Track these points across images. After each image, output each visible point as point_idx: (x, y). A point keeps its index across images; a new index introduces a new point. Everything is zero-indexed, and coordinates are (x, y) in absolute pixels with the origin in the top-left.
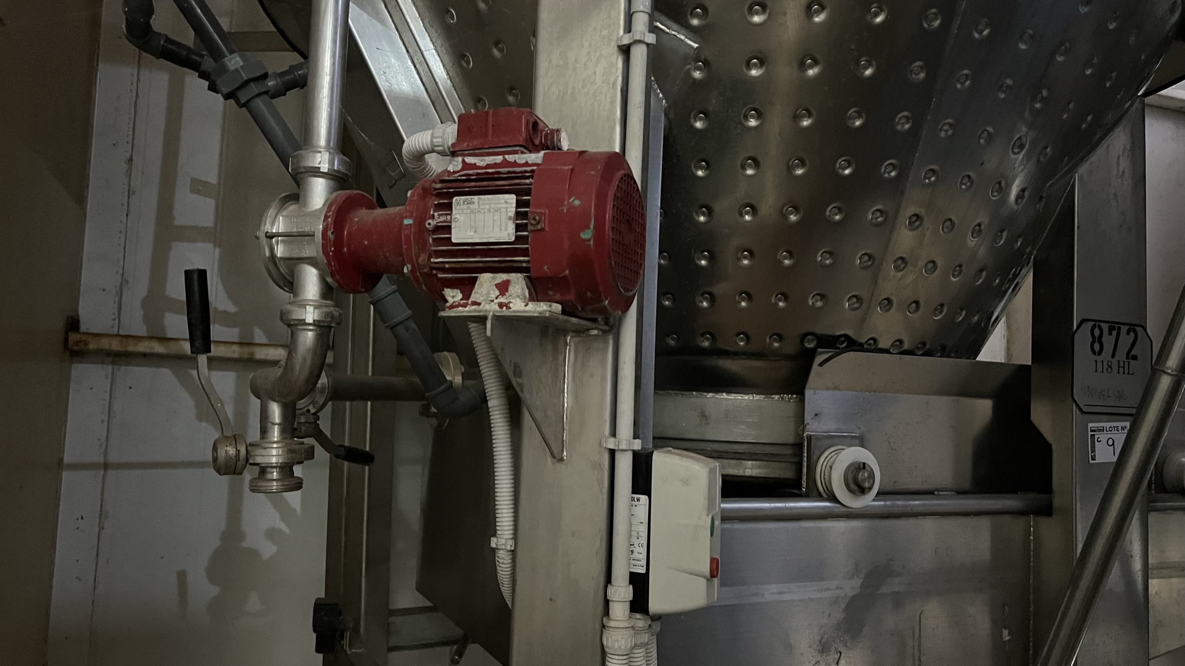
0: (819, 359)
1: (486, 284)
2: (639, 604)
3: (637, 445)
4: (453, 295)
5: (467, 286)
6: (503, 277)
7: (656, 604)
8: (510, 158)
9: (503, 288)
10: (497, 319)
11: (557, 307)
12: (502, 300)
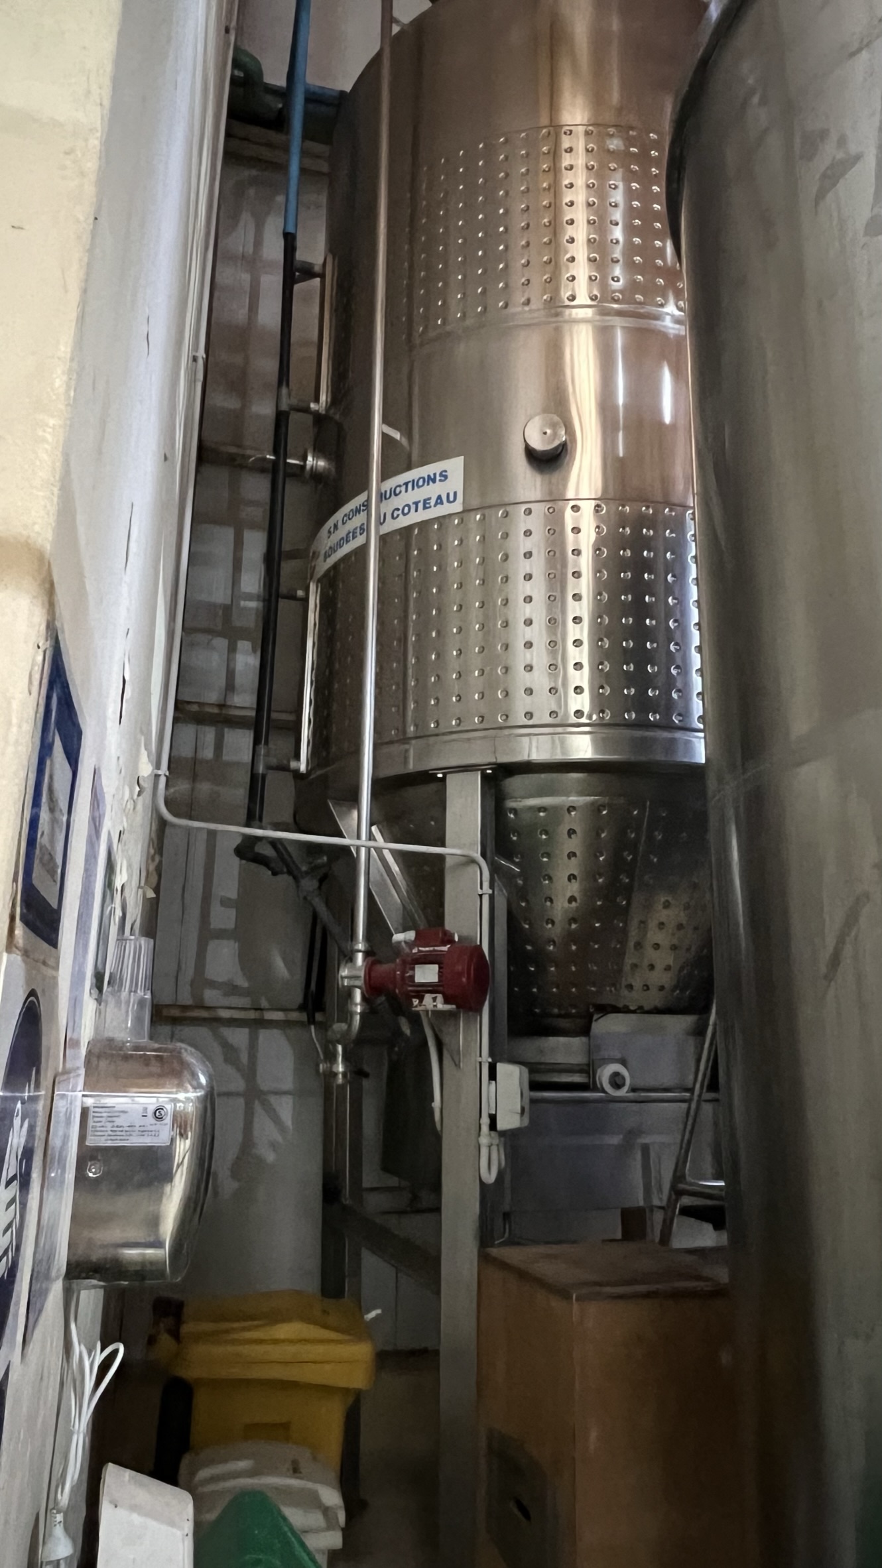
0: (595, 1017)
1: (428, 998)
2: (493, 1126)
3: (490, 1060)
4: (416, 1002)
5: (421, 999)
6: (434, 995)
7: (501, 1125)
8: (436, 948)
9: (435, 999)
10: (432, 1011)
11: (454, 1006)
12: (435, 1004)
